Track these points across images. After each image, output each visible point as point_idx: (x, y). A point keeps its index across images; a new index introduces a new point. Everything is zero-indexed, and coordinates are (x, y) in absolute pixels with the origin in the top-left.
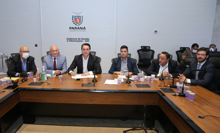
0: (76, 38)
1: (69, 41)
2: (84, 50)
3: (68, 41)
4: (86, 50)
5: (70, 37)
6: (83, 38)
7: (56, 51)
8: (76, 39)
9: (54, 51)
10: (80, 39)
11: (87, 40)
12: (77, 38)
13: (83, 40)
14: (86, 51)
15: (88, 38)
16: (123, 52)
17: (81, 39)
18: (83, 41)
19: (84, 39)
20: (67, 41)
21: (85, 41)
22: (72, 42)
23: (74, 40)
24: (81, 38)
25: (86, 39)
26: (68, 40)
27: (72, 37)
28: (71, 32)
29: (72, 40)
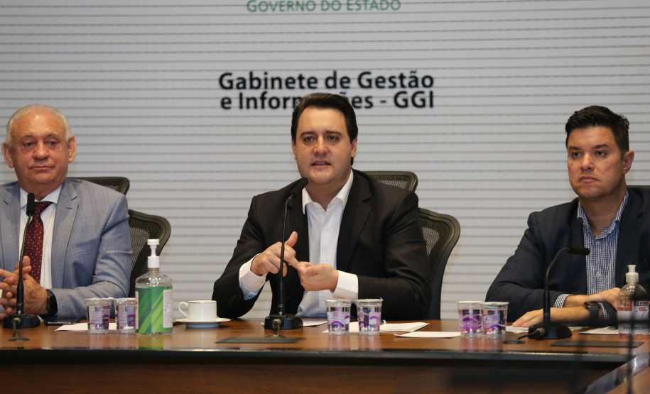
0: (307, 75)
1: (245, 103)
2: (310, 137)
3: (235, 103)
4: (321, 139)
5: (251, 67)
6: (373, 76)
7: (51, 140)
8: (312, 82)
9: (31, 142)
10: (345, 81)
11: (411, 92)
12: (321, 76)
13: (374, 92)
14: (321, 144)
15: (420, 75)
16: (587, 156)
17: (354, 83)
18: (375, 101)
19: (379, 82)
20: (225, 103)
21: (391, 102)
22: (268, 110)
23: (284, 93)
24: (354, 76)
25: (402, 77)
26: (233, 94)
27: (266, 66)
28: (258, 18)
29: (270, 94)
